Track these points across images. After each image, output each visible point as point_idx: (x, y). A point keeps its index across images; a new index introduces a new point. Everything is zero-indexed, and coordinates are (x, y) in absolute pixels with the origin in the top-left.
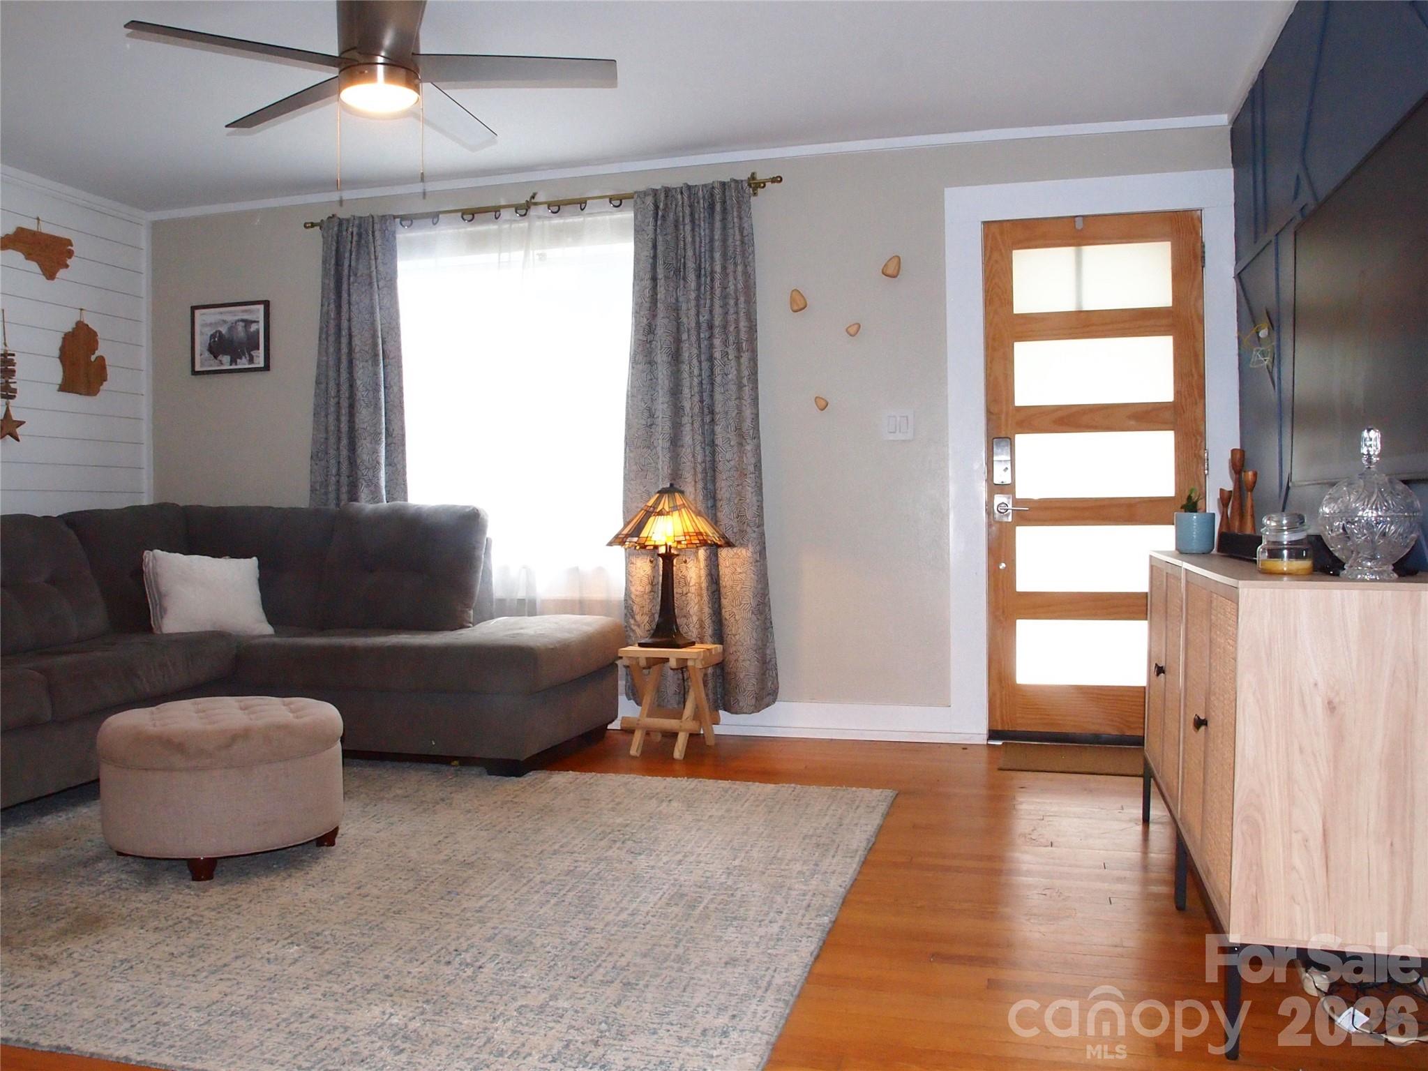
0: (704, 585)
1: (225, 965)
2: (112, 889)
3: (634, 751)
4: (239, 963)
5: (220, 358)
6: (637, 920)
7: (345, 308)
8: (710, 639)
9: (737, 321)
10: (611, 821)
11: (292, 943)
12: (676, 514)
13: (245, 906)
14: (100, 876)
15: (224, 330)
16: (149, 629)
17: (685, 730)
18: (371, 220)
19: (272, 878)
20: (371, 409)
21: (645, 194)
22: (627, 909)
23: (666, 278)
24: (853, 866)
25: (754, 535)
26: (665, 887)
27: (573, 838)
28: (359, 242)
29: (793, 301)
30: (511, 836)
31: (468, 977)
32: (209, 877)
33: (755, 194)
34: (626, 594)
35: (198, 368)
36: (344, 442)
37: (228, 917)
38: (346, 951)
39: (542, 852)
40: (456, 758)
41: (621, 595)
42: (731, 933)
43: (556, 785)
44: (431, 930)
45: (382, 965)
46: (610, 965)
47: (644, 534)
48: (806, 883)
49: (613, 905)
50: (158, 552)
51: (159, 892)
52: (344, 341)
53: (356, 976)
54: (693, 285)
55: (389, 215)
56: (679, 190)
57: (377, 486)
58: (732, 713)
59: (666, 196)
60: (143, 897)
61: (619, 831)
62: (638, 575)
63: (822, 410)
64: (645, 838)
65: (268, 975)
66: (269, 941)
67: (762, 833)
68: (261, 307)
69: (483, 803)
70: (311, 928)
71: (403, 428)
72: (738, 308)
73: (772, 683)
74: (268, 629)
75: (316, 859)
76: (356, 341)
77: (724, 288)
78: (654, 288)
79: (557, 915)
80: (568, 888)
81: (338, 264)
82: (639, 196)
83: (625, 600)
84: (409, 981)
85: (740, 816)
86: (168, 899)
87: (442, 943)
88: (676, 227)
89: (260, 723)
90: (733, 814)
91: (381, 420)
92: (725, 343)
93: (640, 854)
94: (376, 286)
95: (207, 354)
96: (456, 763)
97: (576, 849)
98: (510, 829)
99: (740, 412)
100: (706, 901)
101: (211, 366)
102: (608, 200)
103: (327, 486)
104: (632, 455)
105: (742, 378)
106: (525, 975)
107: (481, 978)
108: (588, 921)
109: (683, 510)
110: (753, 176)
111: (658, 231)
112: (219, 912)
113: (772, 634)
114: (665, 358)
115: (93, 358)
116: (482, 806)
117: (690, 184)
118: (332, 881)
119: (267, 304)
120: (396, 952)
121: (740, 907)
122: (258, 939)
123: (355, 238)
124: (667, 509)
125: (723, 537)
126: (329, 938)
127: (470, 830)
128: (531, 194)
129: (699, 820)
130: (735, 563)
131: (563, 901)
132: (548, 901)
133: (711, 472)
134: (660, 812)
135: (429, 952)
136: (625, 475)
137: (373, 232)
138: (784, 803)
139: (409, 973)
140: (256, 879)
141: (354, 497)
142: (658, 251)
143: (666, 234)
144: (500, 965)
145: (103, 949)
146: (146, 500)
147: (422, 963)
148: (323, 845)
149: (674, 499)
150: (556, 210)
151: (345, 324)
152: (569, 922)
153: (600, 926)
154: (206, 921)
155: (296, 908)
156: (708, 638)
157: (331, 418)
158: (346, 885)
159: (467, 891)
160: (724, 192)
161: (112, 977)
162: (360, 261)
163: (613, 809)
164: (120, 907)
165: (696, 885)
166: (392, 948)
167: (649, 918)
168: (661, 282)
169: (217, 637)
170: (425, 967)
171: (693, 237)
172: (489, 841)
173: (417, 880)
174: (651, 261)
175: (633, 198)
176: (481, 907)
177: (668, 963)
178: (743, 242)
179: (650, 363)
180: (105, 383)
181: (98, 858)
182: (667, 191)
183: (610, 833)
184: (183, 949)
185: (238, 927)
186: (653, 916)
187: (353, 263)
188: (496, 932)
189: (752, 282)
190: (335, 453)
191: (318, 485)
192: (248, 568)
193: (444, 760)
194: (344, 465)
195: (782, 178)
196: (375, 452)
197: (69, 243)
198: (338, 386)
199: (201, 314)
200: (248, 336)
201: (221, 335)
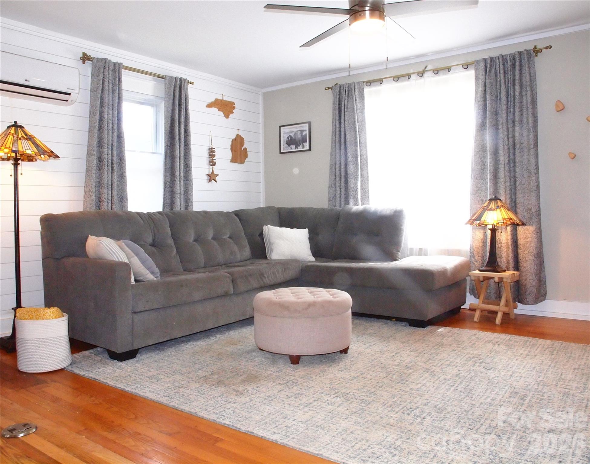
0: (510, 243)
1: (310, 404)
2: (259, 364)
3: (476, 319)
4: (315, 403)
5: (291, 146)
6: (496, 403)
7: (343, 122)
8: (513, 269)
9: (527, 118)
10: (472, 352)
11: (337, 397)
12: (498, 210)
13: (314, 377)
14: (254, 358)
15: (292, 135)
16: (266, 258)
17: (501, 311)
18: (353, 84)
19: (324, 366)
20: (355, 165)
21: (480, 61)
22: (489, 397)
23: (491, 100)
25: (536, 220)
26: (507, 388)
27: (455, 359)
29: (557, 106)
30: (426, 355)
31: (419, 422)
32: (298, 363)
33: (537, 56)
35: (282, 151)
36: (343, 180)
37: (308, 382)
38: (361, 403)
39: (442, 364)
43: (442, 333)
44: (398, 397)
45: (378, 411)
46: (487, 425)
47: (482, 219)
49: (482, 394)
50: (269, 226)
51: (278, 367)
52: (343, 136)
53: (367, 416)
54: (505, 102)
55: (361, 81)
56: (497, 58)
57: (357, 198)
58: (523, 304)
59: (491, 61)
60: (272, 369)
61: (477, 357)
62: (477, 238)
63: (573, 159)
64: (491, 362)
65: (329, 410)
66: (327, 394)
67: (551, 365)
68: (307, 125)
69: (410, 339)
70: (344, 391)
71: (368, 173)
72: (528, 112)
73: (543, 291)
74: (312, 259)
75: (340, 359)
76: (348, 137)
77: (521, 102)
79: (455, 396)
80: (458, 383)
81: (340, 104)
82: (477, 62)
83: (470, 250)
84: (392, 421)
85: (537, 355)
86: (282, 371)
87: (405, 404)
88: (496, 75)
89: (319, 299)
90: (532, 354)
91: (358, 170)
92: (521, 129)
93: (490, 370)
94: (356, 112)
95: (286, 145)
96: (394, 320)
97: (458, 364)
98: (425, 352)
99: (529, 161)
100: (529, 397)
101: (287, 150)
102: (461, 66)
103: (335, 199)
104: (475, 183)
105: (530, 145)
106: (446, 425)
107: (425, 423)
108: (471, 401)
109: (502, 208)
110: (535, 48)
111: (487, 78)
112: (304, 379)
113: (544, 267)
114: (490, 137)
115: (243, 149)
116: (410, 340)
117: (503, 54)
119: (310, 123)
120: (383, 406)
121: (548, 402)
122: (322, 393)
123: (347, 93)
124: (494, 208)
125: (520, 221)
126: (353, 396)
127: (406, 351)
128: (425, 67)
129: (516, 356)
130: (525, 233)
131: (457, 390)
132: (450, 389)
133: (514, 190)
134: (495, 350)
135: (398, 408)
136: (471, 192)
137: (354, 89)
138: (558, 350)
139: (391, 417)
141: (347, 202)
142: (487, 87)
143: (491, 79)
144: (433, 418)
145: (260, 390)
146: (262, 205)
147: (396, 413)
148: (343, 353)
149: (497, 204)
150: (436, 73)
151: (343, 130)
152: (462, 400)
153: (478, 404)
154: (299, 383)
155: (336, 381)
156: (511, 268)
157: (337, 170)
158: (356, 372)
159: (410, 380)
160: (520, 57)
161: (265, 403)
162: (349, 102)
163: (471, 346)
164: (264, 373)
165: (522, 388)
166: (382, 404)
167: (502, 403)
168: (488, 102)
169: (294, 261)
170: (398, 415)
171: (505, 79)
172: (416, 357)
173: (386, 373)
174: (483, 92)
175: (473, 64)
176: (418, 388)
178: (531, 80)
179: (483, 140)
180: (247, 158)
181: (253, 351)
182: (491, 59)
183: (472, 358)
184: (291, 394)
185: (312, 386)
186: (504, 402)
187: (346, 103)
188: (428, 401)
189: (536, 99)
190: (339, 184)
191: (331, 199)
192: (304, 233)
193: (389, 318)
194: (343, 190)
195: (551, 47)
196: (356, 184)
197: (234, 103)
198: (340, 156)
199: (283, 129)
200: (302, 137)
201: (291, 137)
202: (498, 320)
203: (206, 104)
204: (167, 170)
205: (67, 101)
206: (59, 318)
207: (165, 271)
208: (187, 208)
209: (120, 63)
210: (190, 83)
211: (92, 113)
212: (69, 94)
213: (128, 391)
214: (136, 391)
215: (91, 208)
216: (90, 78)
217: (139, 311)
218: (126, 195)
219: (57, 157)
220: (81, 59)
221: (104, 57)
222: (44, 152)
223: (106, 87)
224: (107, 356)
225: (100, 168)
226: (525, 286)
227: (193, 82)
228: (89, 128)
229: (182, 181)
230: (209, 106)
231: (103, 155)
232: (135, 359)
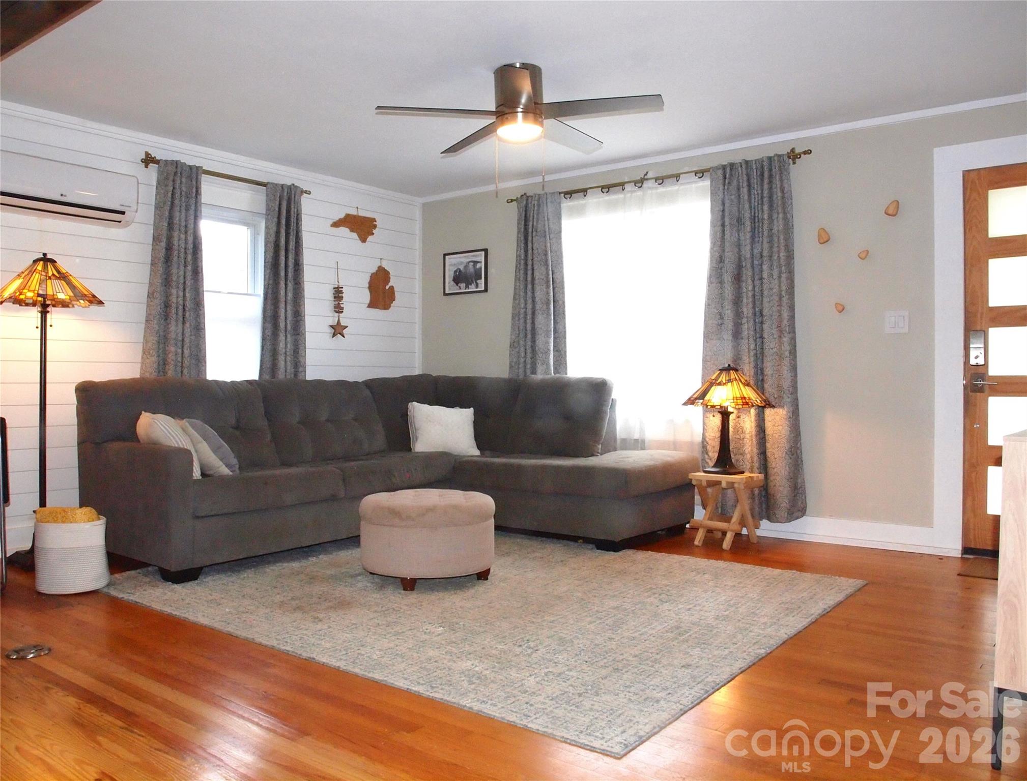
0: (755, 433)
1: (402, 632)
2: (361, 589)
3: (697, 541)
4: (409, 632)
5: (459, 285)
6: (642, 637)
7: (530, 252)
8: (757, 470)
9: (779, 252)
10: (660, 581)
11: (441, 626)
12: (730, 384)
13: (425, 605)
14: (357, 583)
15: (462, 268)
16: (409, 449)
17: (732, 531)
18: (546, 196)
20: (545, 315)
21: (717, 168)
22: (639, 631)
23: (731, 224)
24: (805, 622)
25: (789, 400)
26: (671, 622)
27: (630, 589)
28: (538, 210)
29: (819, 236)
30: (593, 584)
31: (527, 654)
32: (412, 589)
33: (794, 163)
34: (703, 438)
35: (447, 291)
36: (529, 336)
37: (414, 610)
38: (468, 633)
39: (606, 595)
40: (580, 538)
41: (699, 439)
42: (696, 651)
44: (520, 628)
45: (484, 642)
46: (611, 658)
47: (707, 398)
48: (763, 629)
49: (633, 628)
50: (415, 403)
51: (384, 594)
52: (529, 272)
53: (467, 646)
54: (749, 229)
55: (557, 192)
56: (740, 164)
57: (548, 365)
58: (771, 522)
59: (731, 170)
60: (375, 596)
61: (661, 588)
62: (711, 425)
63: (840, 312)
64: (675, 593)
65: (422, 640)
66: (430, 624)
67: (755, 597)
68: (483, 253)
69: (585, 565)
70: (454, 620)
71: (565, 327)
72: (779, 243)
73: (801, 503)
74: (477, 452)
75: (473, 586)
76: (537, 274)
77: (771, 229)
78: (723, 231)
79: (596, 629)
80: (610, 616)
81: (526, 225)
82: (713, 170)
83: (702, 442)
84: (494, 652)
85: (746, 586)
86: (387, 597)
87: (522, 635)
88: (738, 189)
90: (742, 585)
91: (551, 323)
92: (771, 267)
93: (666, 602)
94: (548, 237)
95: (452, 283)
96: (581, 541)
97: (628, 595)
98: (594, 581)
99: (780, 315)
100: (692, 632)
102: (694, 174)
103: (519, 364)
104: (708, 345)
105: (781, 291)
106: (560, 657)
107: (534, 655)
108: (612, 634)
109: (734, 382)
110: (793, 150)
111: (726, 193)
112: (410, 607)
113: (801, 469)
114: (729, 279)
115: (387, 287)
117: (747, 159)
118: (477, 598)
119: (486, 251)
120: (495, 636)
121: (712, 637)
122: (424, 622)
123: (536, 208)
124: (724, 382)
125: (766, 400)
126: (462, 626)
127: (570, 579)
128: (644, 173)
129: (717, 586)
130: (776, 418)
131: (604, 622)
132: (595, 621)
133: (759, 357)
134: (694, 579)
135: (512, 639)
136: (704, 357)
137: (547, 203)
138: (781, 582)
139: (496, 647)
140: (436, 593)
141: (534, 372)
142: (726, 206)
143: (731, 195)
144: (549, 650)
145: (346, 617)
146: (417, 372)
147: (506, 644)
148: (481, 579)
149: (729, 376)
150: (661, 182)
151: (530, 263)
152: (601, 633)
153: (618, 637)
154: (402, 611)
155: (451, 609)
156: (755, 469)
157: (522, 321)
158: (484, 601)
159: (550, 611)
160: (770, 164)
161: (345, 630)
162: (539, 222)
163: (665, 575)
164: (362, 599)
165: (691, 623)
166: (493, 634)
168: (727, 228)
170: (506, 646)
171: (749, 195)
172: (577, 586)
173: (525, 602)
174: (721, 213)
175: (709, 171)
176: (554, 620)
177: (647, 662)
178: (783, 197)
179: (720, 283)
180: (394, 302)
181: (359, 574)
182: (732, 165)
183: (654, 588)
184: (385, 622)
185: (417, 615)
186: (654, 636)
187: (535, 224)
188: (556, 633)
189: (791, 225)
190: (523, 343)
191: (513, 364)
192: (468, 413)
193: (574, 539)
194: (529, 351)
195: (811, 151)
196: (548, 343)
197: (374, 220)
198: (526, 301)
199: (449, 259)
200: (475, 271)
201: (460, 271)
202: (726, 544)
203: (331, 222)
204: (268, 319)
205: (120, 222)
206: (93, 521)
207: (247, 463)
208: (296, 375)
209: (199, 167)
210: (306, 193)
211: (156, 239)
212: (123, 213)
213: (176, 615)
214: (186, 615)
215: (151, 374)
216: (155, 188)
217: (203, 514)
218: (205, 356)
219: (100, 303)
220: (142, 162)
221: (175, 159)
222: (83, 297)
223: (177, 202)
224: (158, 577)
225: (166, 316)
226: (774, 496)
227: (310, 191)
228: (152, 260)
229: (289, 336)
230: (336, 224)
231: (170, 298)
232: (196, 582)
